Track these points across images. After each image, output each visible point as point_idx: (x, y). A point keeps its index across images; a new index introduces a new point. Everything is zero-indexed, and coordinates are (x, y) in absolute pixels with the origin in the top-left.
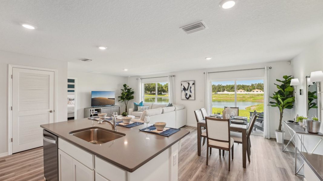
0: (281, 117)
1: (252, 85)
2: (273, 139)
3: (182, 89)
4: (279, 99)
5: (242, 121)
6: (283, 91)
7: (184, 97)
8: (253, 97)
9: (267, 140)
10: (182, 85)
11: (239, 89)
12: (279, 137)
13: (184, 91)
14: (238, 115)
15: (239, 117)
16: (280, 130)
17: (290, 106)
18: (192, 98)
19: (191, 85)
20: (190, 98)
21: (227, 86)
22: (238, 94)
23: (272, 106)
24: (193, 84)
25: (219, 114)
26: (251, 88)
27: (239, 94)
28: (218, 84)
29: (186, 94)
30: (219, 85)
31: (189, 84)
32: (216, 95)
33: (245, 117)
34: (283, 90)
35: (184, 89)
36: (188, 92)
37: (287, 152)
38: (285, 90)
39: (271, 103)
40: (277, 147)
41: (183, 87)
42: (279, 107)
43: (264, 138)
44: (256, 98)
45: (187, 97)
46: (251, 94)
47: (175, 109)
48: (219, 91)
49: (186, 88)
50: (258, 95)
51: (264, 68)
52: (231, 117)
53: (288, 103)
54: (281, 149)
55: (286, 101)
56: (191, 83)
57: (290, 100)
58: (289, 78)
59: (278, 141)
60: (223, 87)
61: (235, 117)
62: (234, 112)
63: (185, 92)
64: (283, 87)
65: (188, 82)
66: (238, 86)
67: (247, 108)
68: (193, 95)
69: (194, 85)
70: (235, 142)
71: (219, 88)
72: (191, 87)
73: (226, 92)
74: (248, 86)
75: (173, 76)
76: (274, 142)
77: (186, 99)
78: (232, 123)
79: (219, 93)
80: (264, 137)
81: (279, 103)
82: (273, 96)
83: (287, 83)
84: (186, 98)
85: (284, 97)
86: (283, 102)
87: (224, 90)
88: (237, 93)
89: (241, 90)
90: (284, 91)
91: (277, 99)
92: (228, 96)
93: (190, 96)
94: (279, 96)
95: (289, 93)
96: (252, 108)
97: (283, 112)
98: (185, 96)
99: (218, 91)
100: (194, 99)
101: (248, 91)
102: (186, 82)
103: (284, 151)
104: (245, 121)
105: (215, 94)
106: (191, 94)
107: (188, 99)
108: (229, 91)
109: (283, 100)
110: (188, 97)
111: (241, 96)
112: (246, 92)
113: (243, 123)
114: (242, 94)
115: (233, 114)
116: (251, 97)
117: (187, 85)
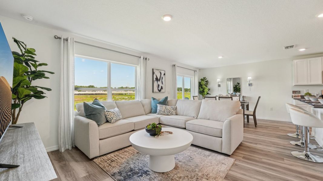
3: (155, 79)
10: (154, 73)
19: (162, 75)
20: (162, 91)
29: (159, 85)
36: (160, 83)
41: (155, 77)
49: (159, 78)
51: (195, 71)
56: (163, 73)
63: (157, 82)
68: (164, 86)
69: (165, 76)
72: (162, 78)
77: (157, 91)
93: (162, 88)
98: (157, 88)
106: (162, 85)
110: (160, 89)
117: (159, 74)
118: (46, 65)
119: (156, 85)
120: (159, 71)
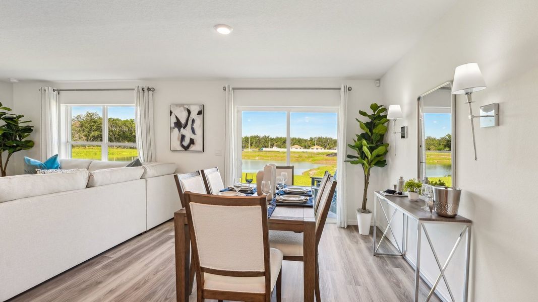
0: (367, 183)
1: (311, 139)
2: (352, 228)
3: (173, 125)
4: (365, 149)
5: (303, 198)
6: (370, 134)
7: (176, 144)
8: (312, 157)
9: (343, 231)
10: (171, 113)
11: (293, 145)
12: (363, 222)
13: (176, 130)
14: (293, 184)
15: (296, 187)
16: (364, 210)
17: (381, 162)
18: (197, 146)
19: (194, 115)
20: (192, 148)
21: (278, 139)
22: (292, 152)
23: (352, 163)
24: (200, 113)
25: (249, 182)
26: (310, 145)
27: (294, 152)
28: (264, 135)
29: (183, 137)
30: (266, 136)
31: (189, 112)
32: (261, 153)
33: (307, 188)
34: (371, 131)
35: (178, 124)
36: (187, 132)
37: (381, 254)
38: (374, 131)
39: (349, 156)
40: (363, 245)
41: (174, 120)
42: (363, 164)
43: (338, 227)
44: (316, 158)
45: (184, 143)
46: (309, 153)
47: (145, 172)
48: (266, 147)
49: (183, 121)
50: (319, 154)
51: (340, 89)
52: (278, 189)
53: (378, 156)
54: (369, 249)
55: (375, 152)
56: (195, 110)
57: (380, 150)
58: (379, 109)
59: (360, 233)
60: (272, 139)
61: (287, 189)
62: (284, 176)
63: (179, 131)
64: (370, 126)
65: (187, 107)
66: (293, 139)
67: (305, 172)
68: (198, 138)
69: (201, 116)
70: (286, 258)
71: (266, 142)
72: (193, 121)
73: (275, 149)
74: (306, 141)
75: (149, 89)
76: (355, 233)
77: (180, 148)
78: (277, 205)
79: (265, 149)
80: (338, 225)
81: (363, 155)
82: (353, 144)
83: (375, 119)
84: (183, 146)
85: (372, 143)
86: (371, 153)
87: (272, 146)
88: (291, 150)
89: (296, 146)
90: (372, 134)
91: (360, 148)
92: (278, 155)
93: (192, 142)
94: (364, 142)
95: (379, 137)
96: (311, 172)
97: (369, 174)
98: (179, 143)
99: (263, 147)
100: (201, 149)
101: (305, 147)
102: (182, 108)
103: (376, 255)
104: (308, 198)
105: (260, 151)
106: (193, 137)
107: (186, 148)
108: (280, 148)
109: (371, 149)
110: (186, 143)
111: (297, 155)
112: (303, 150)
113: (305, 202)
114: (298, 153)
115: (280, 180)
116: (309, 157)
117: (185, 114)
118: (23, 116)
119: (177, 135)
120: (184, 108)
